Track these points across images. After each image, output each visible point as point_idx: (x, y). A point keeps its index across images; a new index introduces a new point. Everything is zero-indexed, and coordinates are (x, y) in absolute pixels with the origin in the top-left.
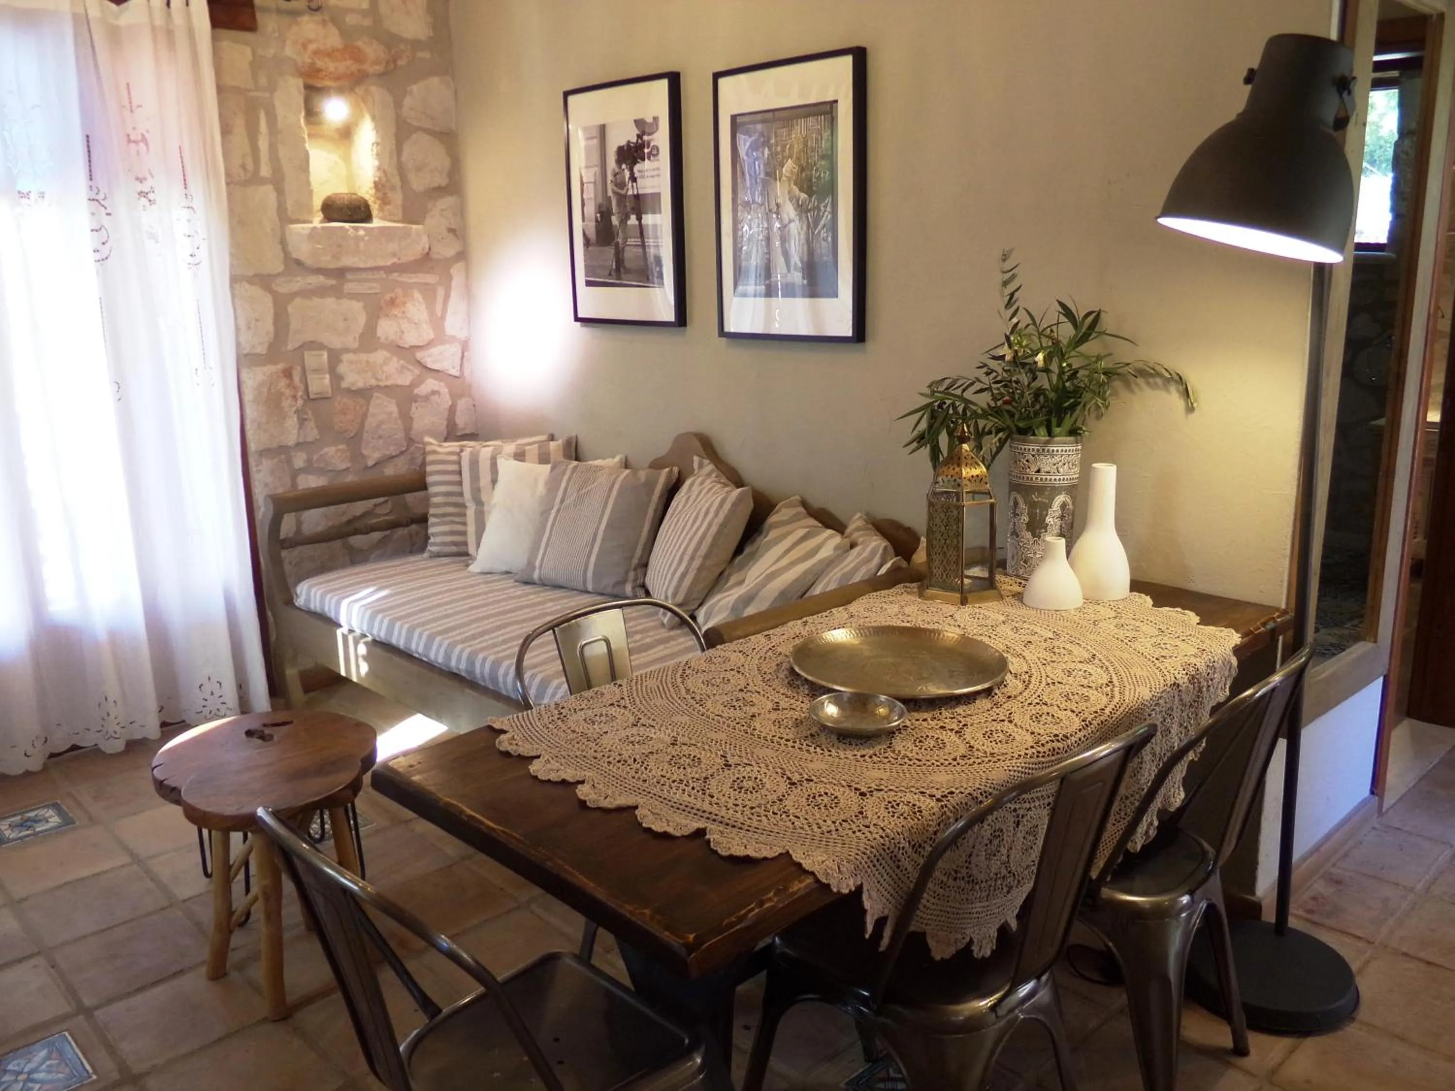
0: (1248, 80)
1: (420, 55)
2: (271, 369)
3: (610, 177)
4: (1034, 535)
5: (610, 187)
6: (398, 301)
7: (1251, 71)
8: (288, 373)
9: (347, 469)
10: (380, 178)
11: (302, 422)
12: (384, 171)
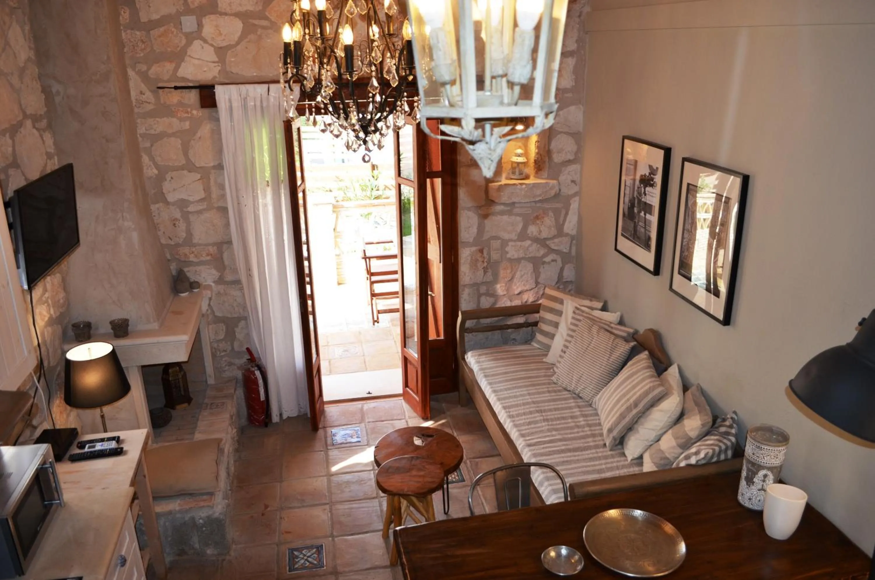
0: (860, 324)
1: (566, 95)
2: (474, 249)
3: (636, 188)
4: (747, 484)
5: (636, 193)
6: (540, 217)
7: (864, 319)
8: (481, 251)
9: (504, 295)
10: (538, 158)
11: (485, 272)
12: (541, 155)
